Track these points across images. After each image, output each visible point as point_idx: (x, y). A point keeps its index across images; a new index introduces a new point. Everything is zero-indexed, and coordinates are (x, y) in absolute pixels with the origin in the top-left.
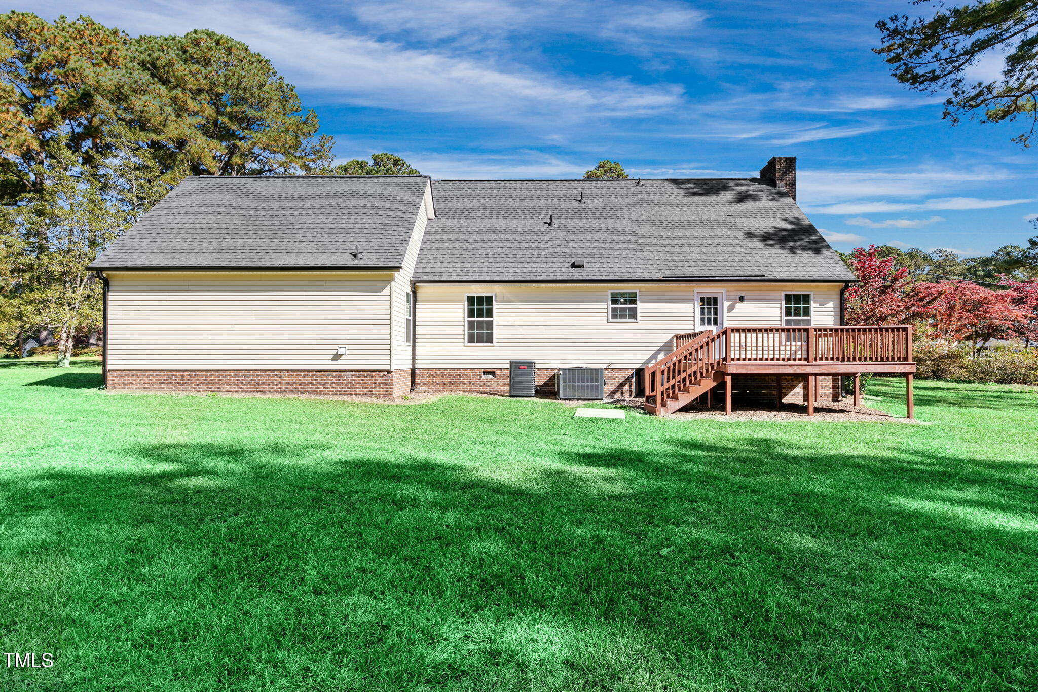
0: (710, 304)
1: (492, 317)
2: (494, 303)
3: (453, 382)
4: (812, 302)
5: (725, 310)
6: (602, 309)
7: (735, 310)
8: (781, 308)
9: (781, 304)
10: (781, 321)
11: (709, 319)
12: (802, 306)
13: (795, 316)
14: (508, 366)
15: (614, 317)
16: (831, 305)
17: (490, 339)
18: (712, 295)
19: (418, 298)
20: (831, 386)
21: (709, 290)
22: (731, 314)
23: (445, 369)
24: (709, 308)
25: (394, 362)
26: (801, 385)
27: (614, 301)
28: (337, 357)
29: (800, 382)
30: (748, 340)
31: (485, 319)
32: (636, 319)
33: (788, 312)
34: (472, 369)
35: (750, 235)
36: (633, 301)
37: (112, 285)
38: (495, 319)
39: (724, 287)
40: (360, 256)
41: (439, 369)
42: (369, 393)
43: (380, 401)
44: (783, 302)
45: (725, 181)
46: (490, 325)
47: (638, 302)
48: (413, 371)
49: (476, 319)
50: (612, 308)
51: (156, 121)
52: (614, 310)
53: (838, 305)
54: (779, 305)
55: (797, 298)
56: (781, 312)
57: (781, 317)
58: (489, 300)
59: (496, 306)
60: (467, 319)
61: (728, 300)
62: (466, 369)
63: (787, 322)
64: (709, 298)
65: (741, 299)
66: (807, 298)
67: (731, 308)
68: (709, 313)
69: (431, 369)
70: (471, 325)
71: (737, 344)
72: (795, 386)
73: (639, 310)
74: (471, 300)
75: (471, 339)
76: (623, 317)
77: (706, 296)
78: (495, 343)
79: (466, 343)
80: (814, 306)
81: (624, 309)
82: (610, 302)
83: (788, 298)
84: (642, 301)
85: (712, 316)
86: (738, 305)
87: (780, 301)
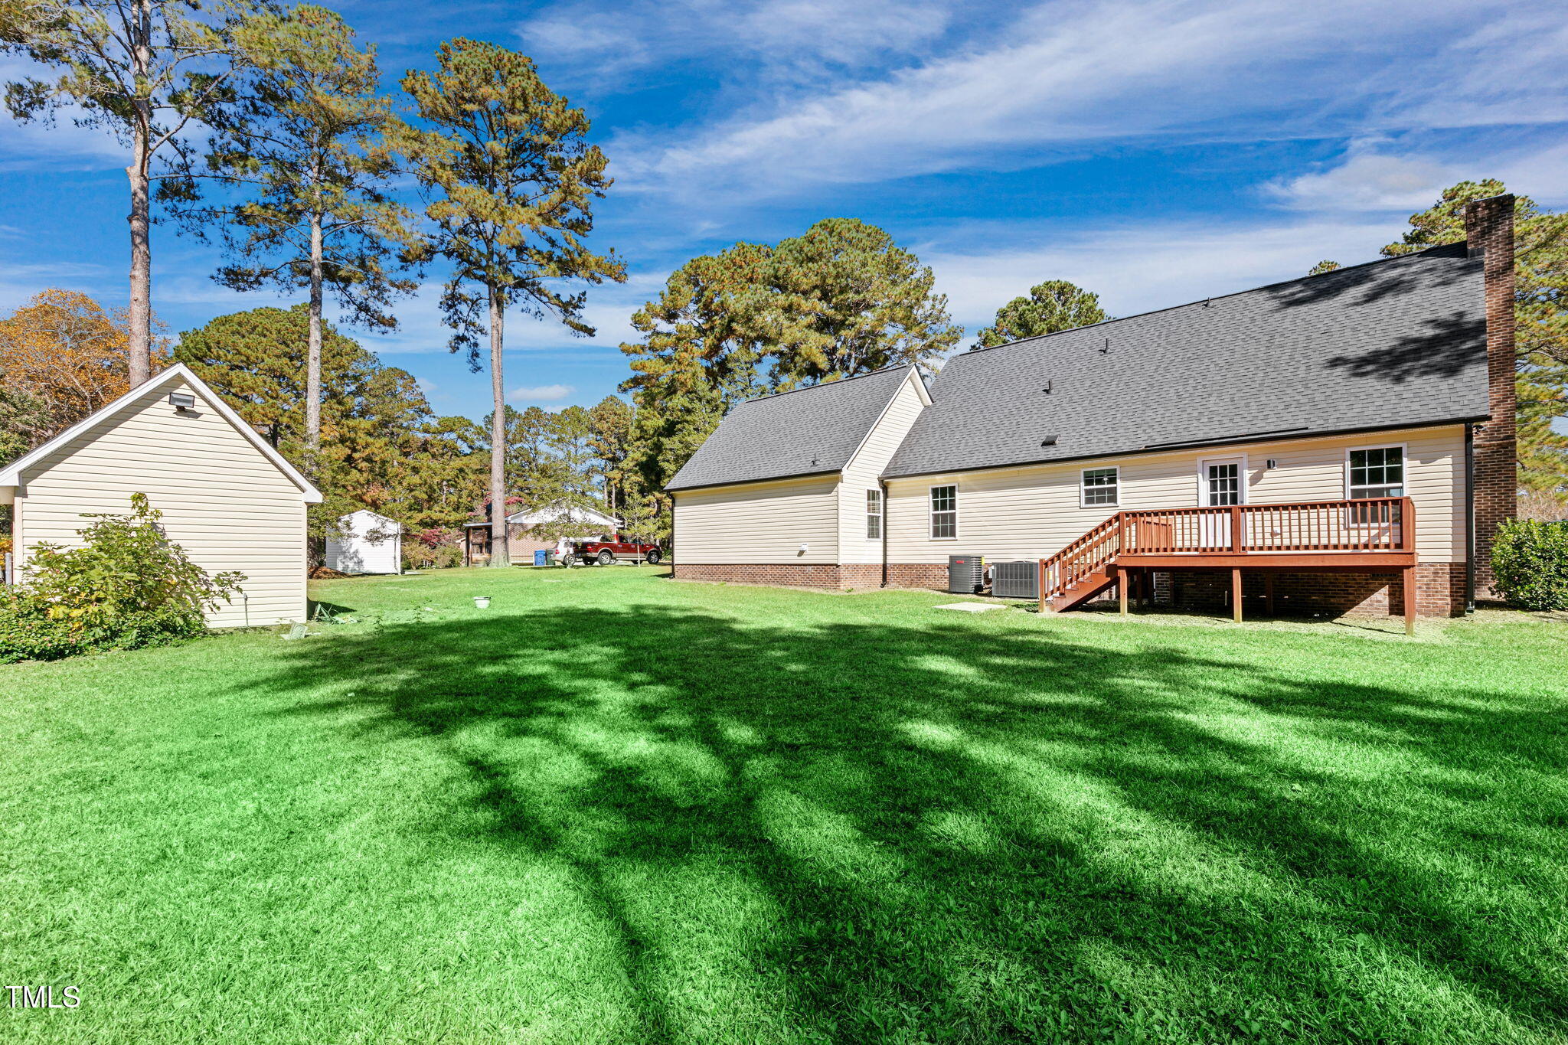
0: (1224, 476)
1: (954, 508)
2: (957, 493)
3: (919, 578)
4: (1405, 460)
5: (1247, 482)
6: (1076, 491)
7: (1262, 481)
8: (1344, 473)
9: (1344, 467)
10: (1344, 492)
11: (1223, 497)
12: (1385, 466)
13: (1370, 483)
14: (948, 562)
15: (1089, 501)
16: (1448, 460)
17: (953, 534)
18: (1228, 463)
19: (890, 494)
20: (1447, 592)
21: (1222, 457)
22: (1257, 487)
23: (913, 565)
24: (1223, 481)
25: (841, 557)
26: (1385, 590)
27: (1088, 482)
28: (801, 553)
29: (1382, 586)
30: (1285, 523)
31: (948, 511)
32: (1116, 502)
33: (1358, 477)
34: (936, 565)
35: (1336, 362)
36: (1113, 480)
37: (677, 502)
38: (958, 511)
39: (1244, 450)
40: (817, 463)
41: (907, 565)
42: (823, 585)
43: (830, 592)
44: (1348, 463)
45: (1366, 268)
46: (953, 516)
47: (1118, 481)
48: (885, 566)
49: (940, 512)
50: (1086, 491)
51: (772, 333)
52: (1088, 492)
53: (1463, 460)
54: (1341, 469)
55: (1376, 456)
56: (1344, 479)
57: (1344, 486)
58: (952, 489)
59: (958, 496)
60: (932, 512)
61: (1249, 468)
62: (931, 565)
63: (1355, 493)
64: (1223, 468)
65: (1270, 465)
66: (1395, 454)
67: (1255, 480)
68: (1224, 487)
69: (901, 565)
70: (936, 518)
71: (1268, 530)
72: (1373, 591)
73: (1119, 491)
74: (935, 492)
75: (936, 534)
76: (1101, 500)
77: (1218, 464)
78: (957, 537)
79: (931, 538)
80: (1407, 465)
81: (1102, 491)
82: (1083, 484)
83: (1357, 457)
84: (1123, 479)
85: (1229, 492)
86: (1265, 475)
87: (1343, 462)
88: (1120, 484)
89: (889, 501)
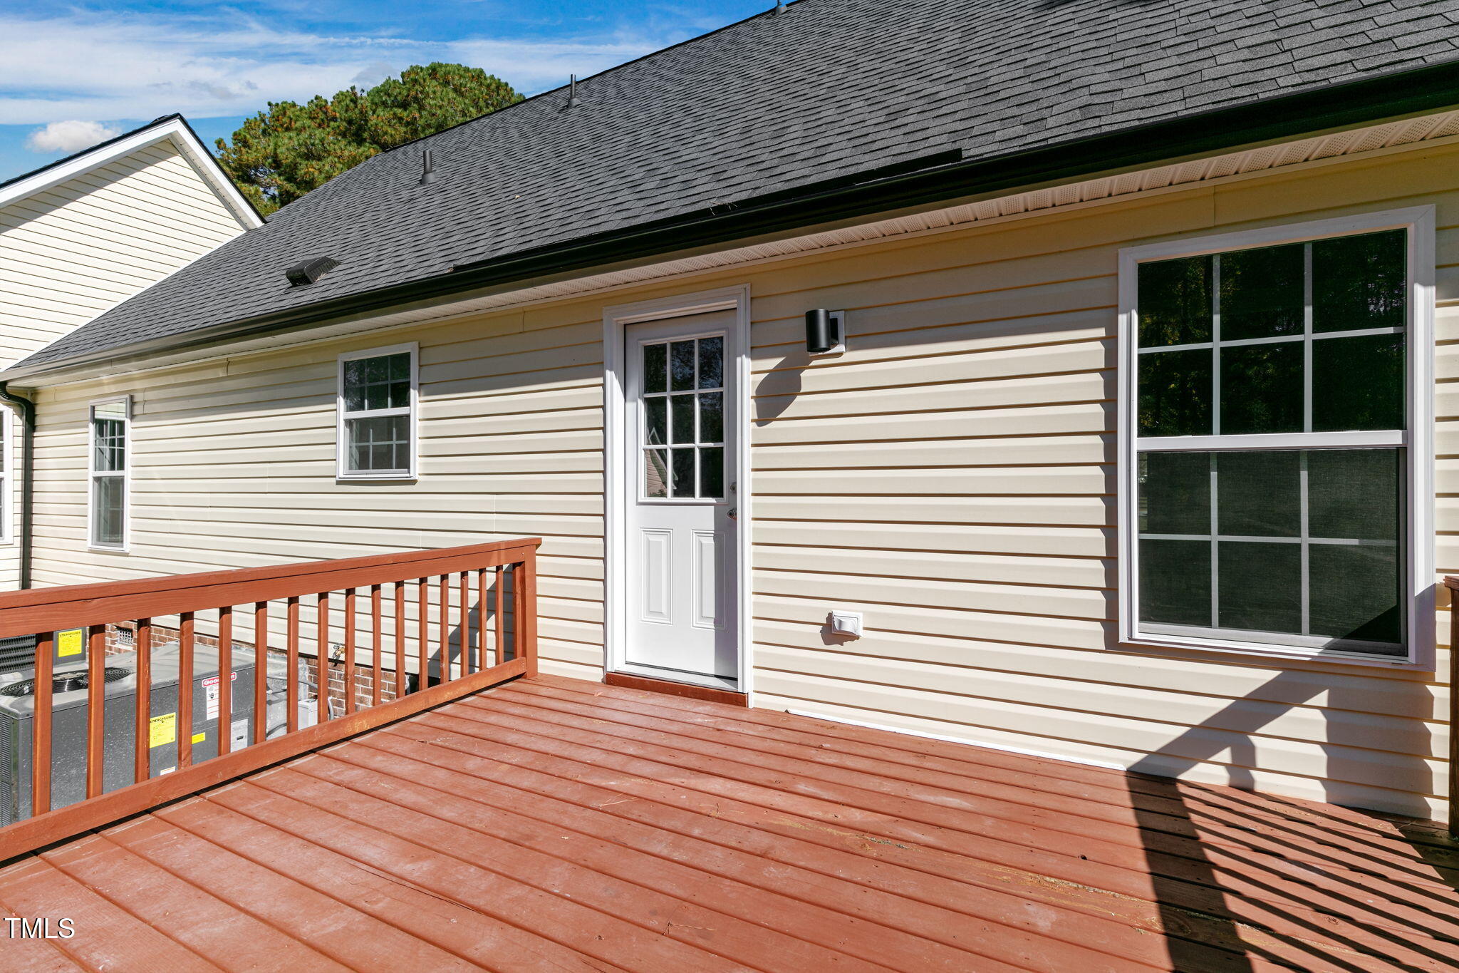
0: (686, 384)
1: (121, 467)
2: (130, 423)
4: (1422, 297)
5: (747, 408)
6: (329, 425)
7: (799, 405)
8: (1109, 372)
9: (1110, 342)
10: (1109, 466)
11: (685, 464)
15: (356, 458)
19: (38, 421)
22: (776, 429)
24: (683, 406)
36: (402, 393)
38: (131, 473)
44: (1129, 323)
47: (414, 395)
50: (351, 426)
52: (354, 431)
54: (1094, 353)
56: (1110, 403)
57: (1109, 435)
59: (132, 432)
60: (92, 474)
61: (756, 352)
64: (684, 350)
65: (817, 334)
67: (772, 399)
68: (684, 433)
70: (100, 491)
73: (416, 428)
76: (383, 458)
77: (669, 339)
81: (385, 427)
82: (342, 403)
83: (1172, 296)
84: (428, 388)
85: (697, 444)
86: (810, 378)
87: (1106, 315)
88: (418, 406)
89: (40, 439)
